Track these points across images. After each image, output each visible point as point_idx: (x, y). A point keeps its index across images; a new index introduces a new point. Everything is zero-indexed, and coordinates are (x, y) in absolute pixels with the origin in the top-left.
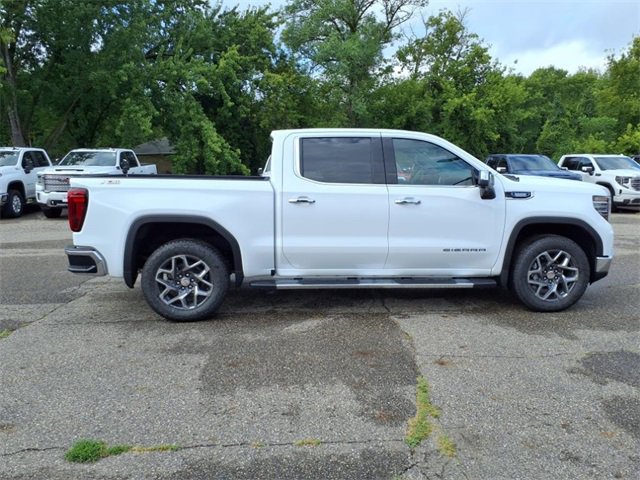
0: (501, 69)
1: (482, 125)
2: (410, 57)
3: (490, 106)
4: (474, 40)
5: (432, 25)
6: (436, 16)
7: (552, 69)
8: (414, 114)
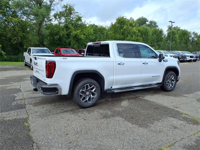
0: (86, 24)
1: (83, 40)
2: (58, 17)
3: (85, 34)
4: (78, 14)
5: (65, 8)
6: (66, 5)
7: (94, 25)
8: (61, 35)
